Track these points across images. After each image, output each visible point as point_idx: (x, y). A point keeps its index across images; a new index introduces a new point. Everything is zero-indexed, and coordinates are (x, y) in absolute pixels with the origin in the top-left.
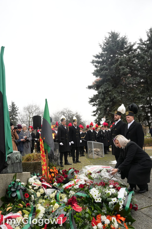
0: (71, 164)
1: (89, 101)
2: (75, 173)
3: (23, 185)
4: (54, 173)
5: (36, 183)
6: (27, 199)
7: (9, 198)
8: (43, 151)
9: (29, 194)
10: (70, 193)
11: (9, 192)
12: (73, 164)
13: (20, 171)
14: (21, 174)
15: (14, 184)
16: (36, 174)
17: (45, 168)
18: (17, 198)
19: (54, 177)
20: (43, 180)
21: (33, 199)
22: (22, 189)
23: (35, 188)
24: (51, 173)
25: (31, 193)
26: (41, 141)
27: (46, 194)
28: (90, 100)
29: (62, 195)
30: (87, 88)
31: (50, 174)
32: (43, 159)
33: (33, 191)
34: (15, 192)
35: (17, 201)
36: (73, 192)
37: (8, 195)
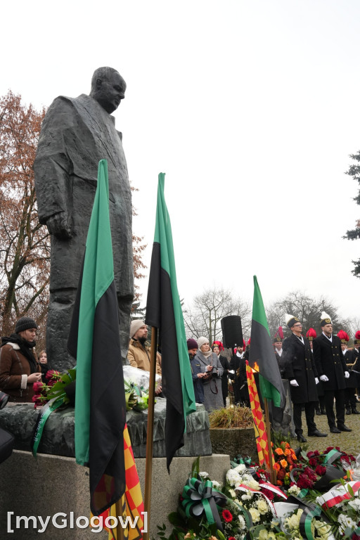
0: (325, 436)
1: (354, 269)
2: (344, 462)
3: (215, 487)
4: (286, 458)
5: (245, 482)
6: (229, 526)
7: (186, 517)
8: (255, 402)
9: (232, 512)
10: (340, 521)
11: (185, 502)
12: (330, 435)
13: (207, 451)
14: (209, 459)
15: (197, 485)
16: (244, 460)
17: (263, 444)
18: (206, 520)
19: (287, 470)
20: (263, 476)
21: (244, 527)
22: (216, 499)
23: (244, 497)
24: (278, 458)
25: (237, 510)
26: (251, 379)
27: (274, 515)
28: (357, 266)
29: (318, 524)
30: (344, 237)
31: (276, 461)
32: (258, 422)
33: (241, 504)
34: (199, 503)
35: (207, 527)
36: (350, 519)
37: (184, 509)
